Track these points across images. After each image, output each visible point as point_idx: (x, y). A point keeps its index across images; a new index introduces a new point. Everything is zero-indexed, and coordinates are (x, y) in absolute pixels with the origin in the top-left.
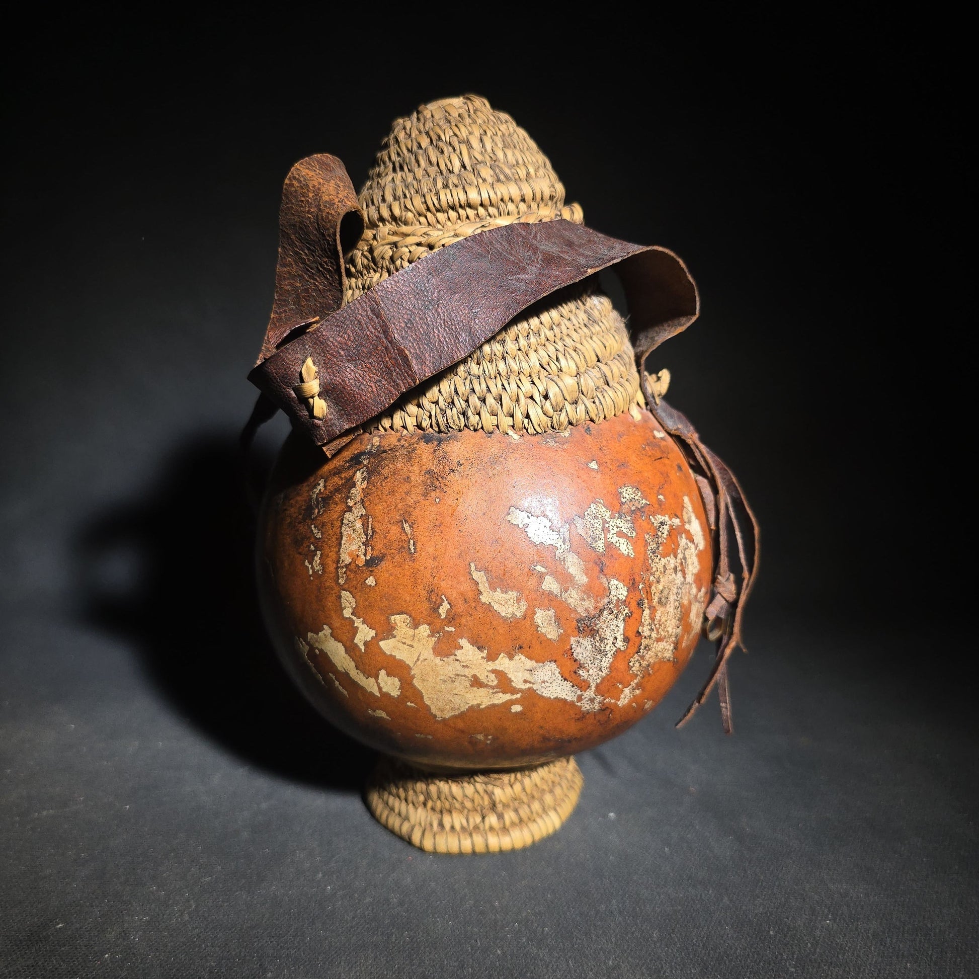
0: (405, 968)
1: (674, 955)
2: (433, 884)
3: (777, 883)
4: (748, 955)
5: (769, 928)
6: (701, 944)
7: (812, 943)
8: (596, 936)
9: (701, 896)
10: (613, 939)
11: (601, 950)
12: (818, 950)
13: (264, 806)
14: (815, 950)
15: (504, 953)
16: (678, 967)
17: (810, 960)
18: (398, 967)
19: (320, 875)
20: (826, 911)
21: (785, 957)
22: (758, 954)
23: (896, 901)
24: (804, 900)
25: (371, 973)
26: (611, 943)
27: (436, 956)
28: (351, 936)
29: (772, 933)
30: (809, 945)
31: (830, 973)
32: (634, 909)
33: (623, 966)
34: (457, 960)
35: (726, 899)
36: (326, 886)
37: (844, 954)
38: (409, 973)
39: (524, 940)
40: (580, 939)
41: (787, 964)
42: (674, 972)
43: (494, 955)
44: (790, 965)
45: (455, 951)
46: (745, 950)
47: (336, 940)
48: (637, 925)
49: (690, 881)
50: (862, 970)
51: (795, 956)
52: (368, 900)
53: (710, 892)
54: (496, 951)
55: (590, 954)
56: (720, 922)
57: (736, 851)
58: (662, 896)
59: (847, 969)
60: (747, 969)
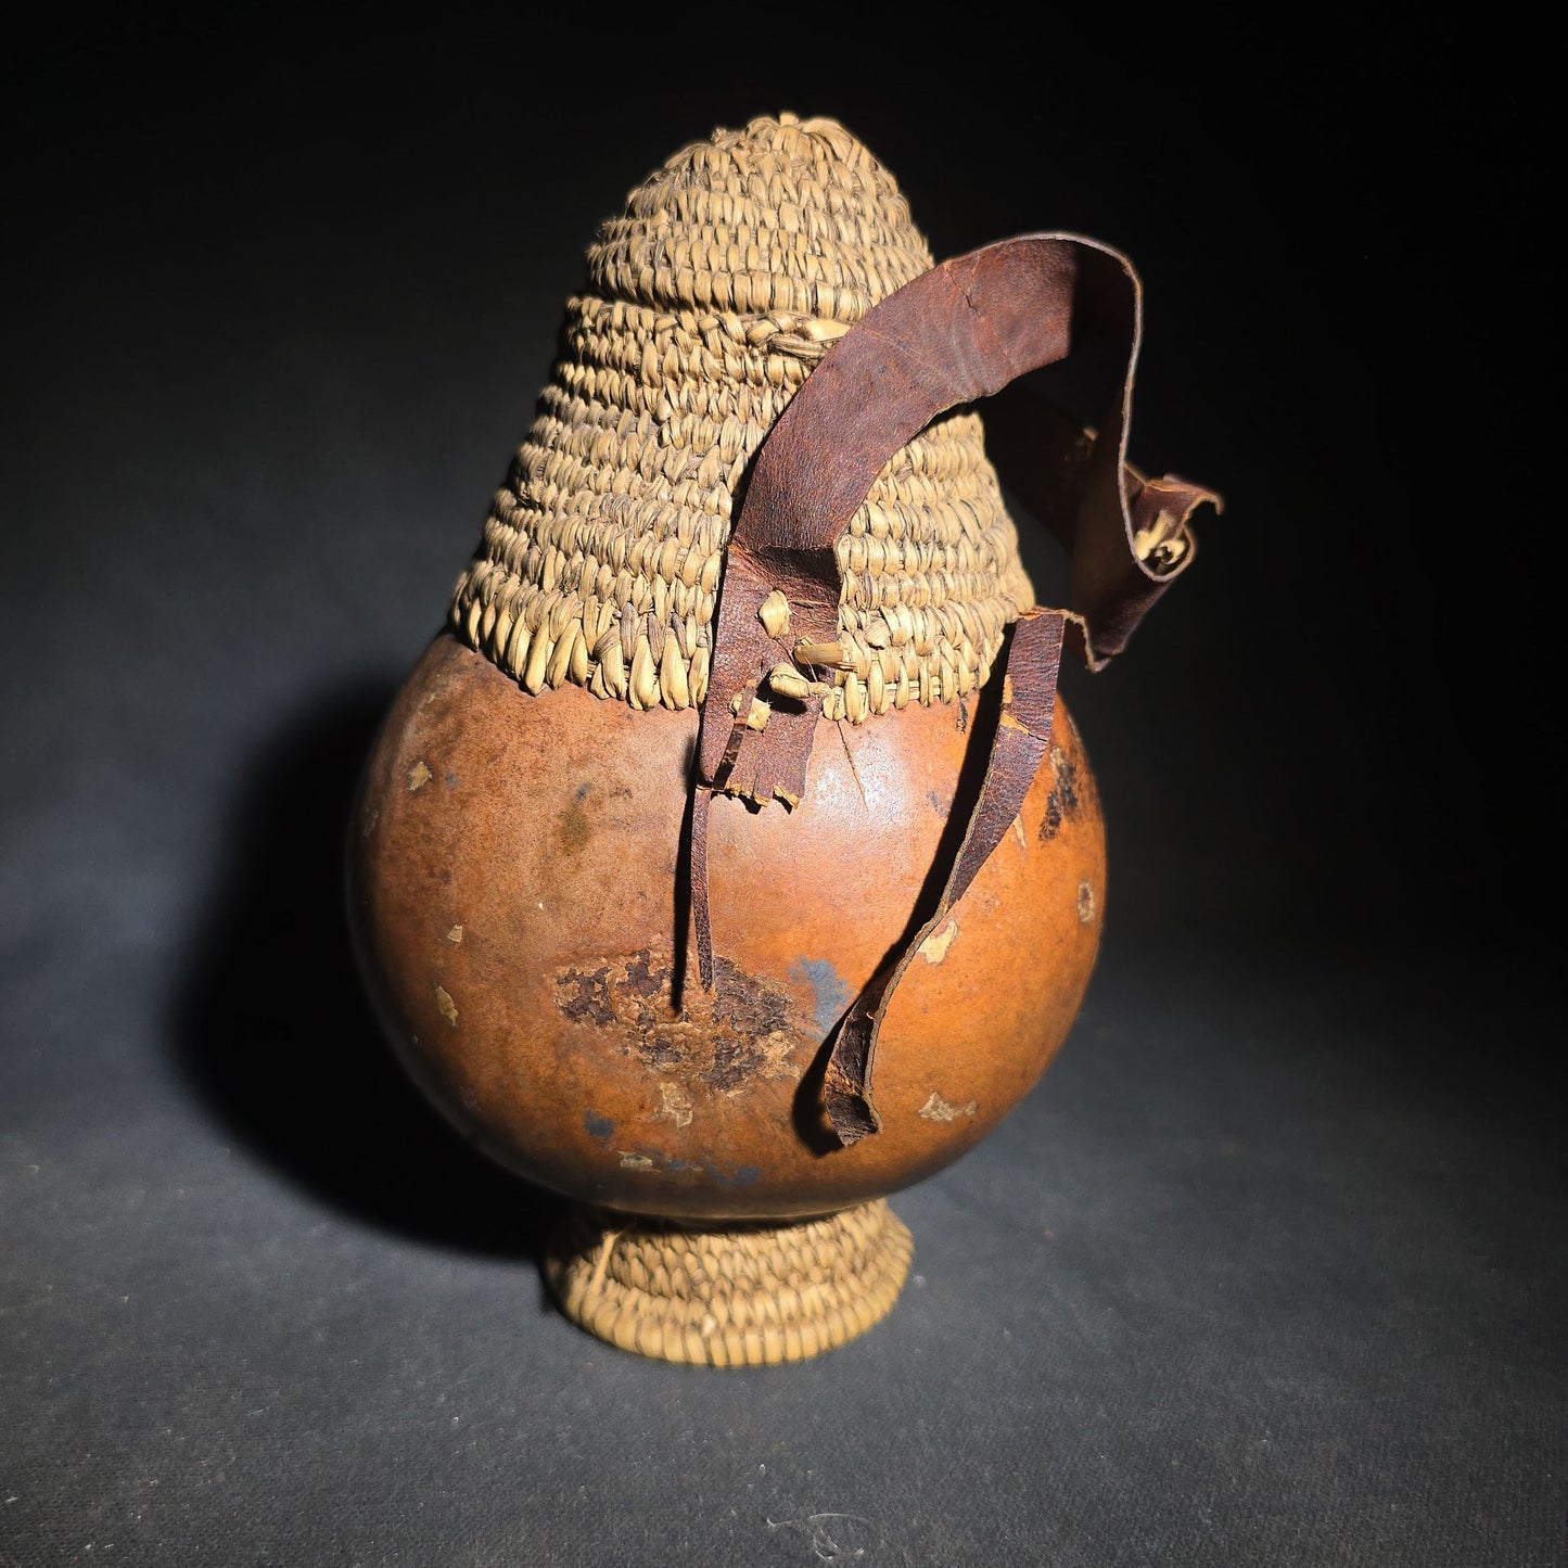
0: (579, 1546)
1: (1018, 1506)
2: (627, 1406)
3: (1184, 1381)
4: (1136, 1501)
5: (1171, 1455)
6: (1061, 1486)
7: (1239, 1478)
8: (892, 1479)
9: (1061, 1407)
10: (919, 1484)
11: (899, 1501)
12: (1248, 1488)
13: (351, 1288)
14: (1244, 1488)
15: (742, 1515)
16: (1023, 1525)
17: (1236, 1505)
18: (570, 1546)
19: (442, 1399)
20: (1262, 1424)
21: (1195, 1501)
22: (1153, 1499)
23: (1373, 1403)
24: (1227, 1406)
25: (525, 1556)
26: (917, 1490)
27: (631, 1523)
28: (493, 1497)
29: (1174, 1463)
30: (1234, 1481)
31: (1267, 1525)
32: (953, 1433)
33: (936, 1527)
34: (666, 1529)
35: (1101, 1412)
36: (451, 1416)
37: (1290, 1493)
38: (587, 1554)
39: (775, 1491)
40: (865, 1486)
41: (1200, 1513)
42: (1017, 1534)
43: (725, 1517)
44: (1203, 1514)
45: (662, 1515)
46: (1132, 1492)
47: (468, 1506)
48: (958, 1460)
49: (1044, 1383)
50: (1319, 1518)
51: (1212, 1499)
52: (521, 1436)
53: (1076, 1400)
54: (729, 1511)
55: (883, 1511)
56: (1092, 1449)
57: (1117, 1331)
58: (999, 1410)
59: (1295, 1517)
60: (1135, 1524)
